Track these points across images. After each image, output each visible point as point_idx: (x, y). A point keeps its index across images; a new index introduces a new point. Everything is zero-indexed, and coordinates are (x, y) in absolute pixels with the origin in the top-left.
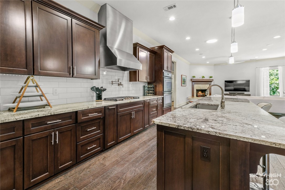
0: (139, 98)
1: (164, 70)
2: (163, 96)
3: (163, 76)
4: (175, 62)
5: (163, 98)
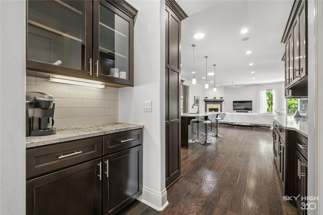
4: (189, 86)
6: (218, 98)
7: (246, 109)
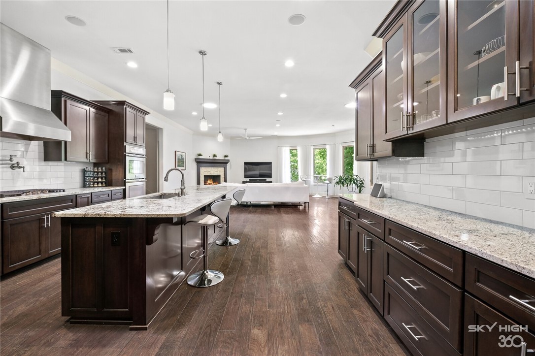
0: (64, 191)
1: (126, 142)
2: (124, 187)
3: (125, 152)
4: (162, 129)
5: (124, 190)
6: (220, 157)
7: (261, 176)
